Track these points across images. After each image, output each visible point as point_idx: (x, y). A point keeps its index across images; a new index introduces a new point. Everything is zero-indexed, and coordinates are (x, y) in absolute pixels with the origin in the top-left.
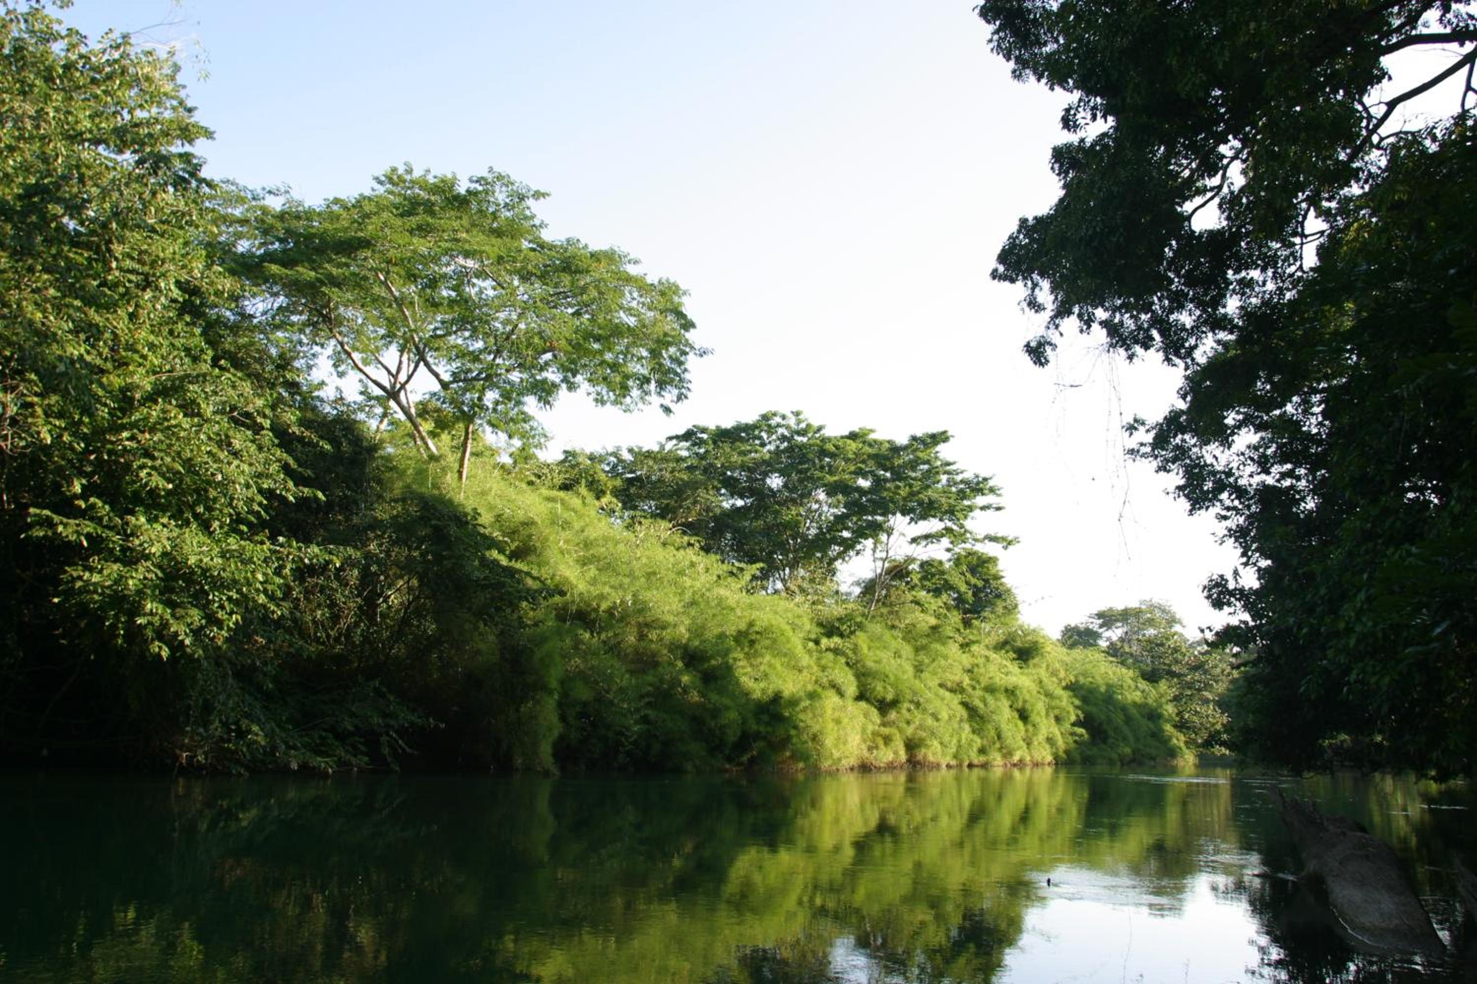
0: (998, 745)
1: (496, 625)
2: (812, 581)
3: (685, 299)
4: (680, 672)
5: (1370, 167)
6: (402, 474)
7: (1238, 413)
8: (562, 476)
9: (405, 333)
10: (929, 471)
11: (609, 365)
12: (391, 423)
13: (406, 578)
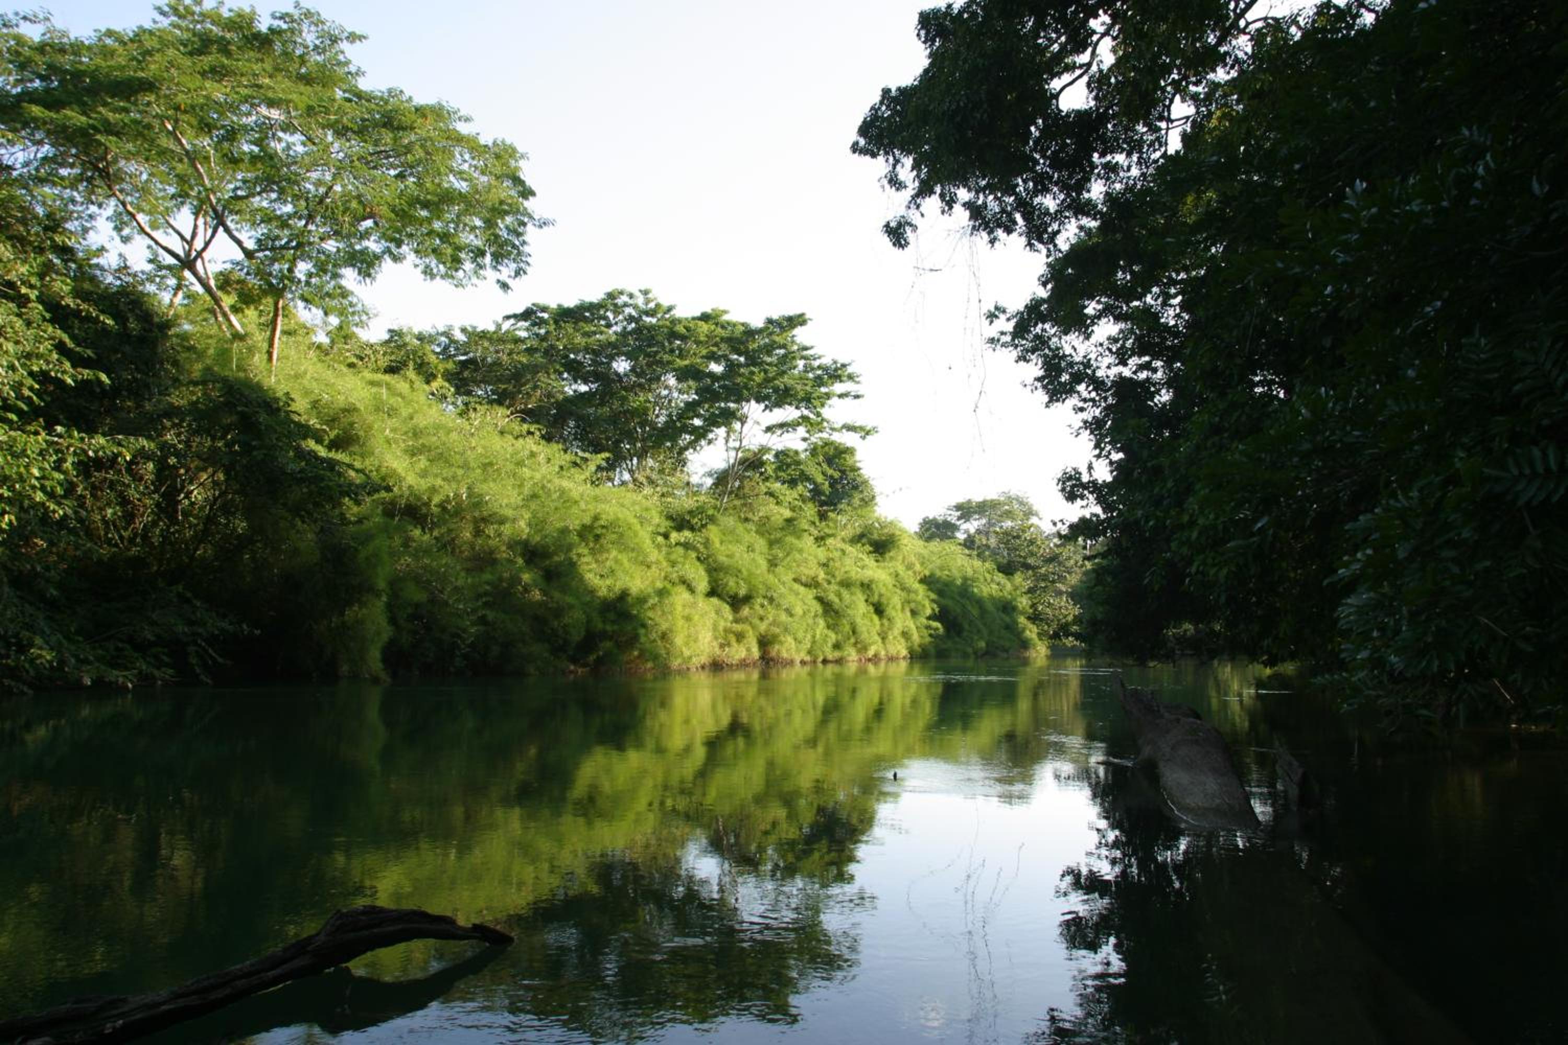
0: (853, 640)
1: (315, 521)
2: (662, 471)
3: (522, 163)
4: (520, 570)
5: (1237, 52)
6: (201, 355)
7: (1099, 302)
8: (388, 358)
9: (200, 192)
10: (785, 356)
11: (438, 235)
12: (187, 297)
13: (210, 470)
